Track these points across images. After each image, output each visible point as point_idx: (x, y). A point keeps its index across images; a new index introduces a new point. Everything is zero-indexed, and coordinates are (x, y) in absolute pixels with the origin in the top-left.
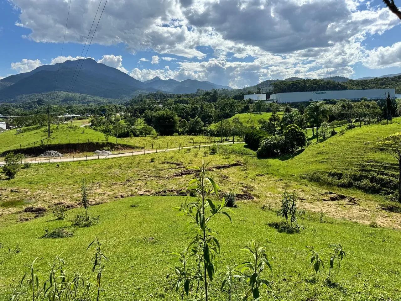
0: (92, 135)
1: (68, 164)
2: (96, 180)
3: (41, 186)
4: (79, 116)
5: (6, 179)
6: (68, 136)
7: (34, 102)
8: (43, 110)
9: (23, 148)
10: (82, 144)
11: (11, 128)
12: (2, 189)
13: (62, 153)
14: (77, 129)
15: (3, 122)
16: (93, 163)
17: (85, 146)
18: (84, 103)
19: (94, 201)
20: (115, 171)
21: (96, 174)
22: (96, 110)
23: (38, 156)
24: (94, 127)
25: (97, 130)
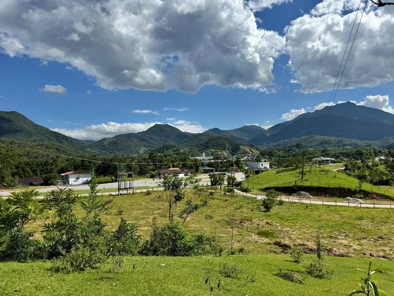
0: (343, 180)
1: (316, 207)
2: (343, 228)
3: (290, 224)
4: (333, 159)
5: (264, 211)
6: (319, 179)
7: (294, 146)
8: (300, 153)
9: (279, 186)
10: (333, 188)
11: (273, 168)
12: (260, 220)
13: (312, 195)
14: (329, 173)
15: (267, 163)
16: (342, 209)
18: (339, 146)
19: (338, 251)
20: (366, 224)
21: (343, 222)
22: (352, 154)
23: (291, 195)
24: (348, 171)
25: (350, 175)
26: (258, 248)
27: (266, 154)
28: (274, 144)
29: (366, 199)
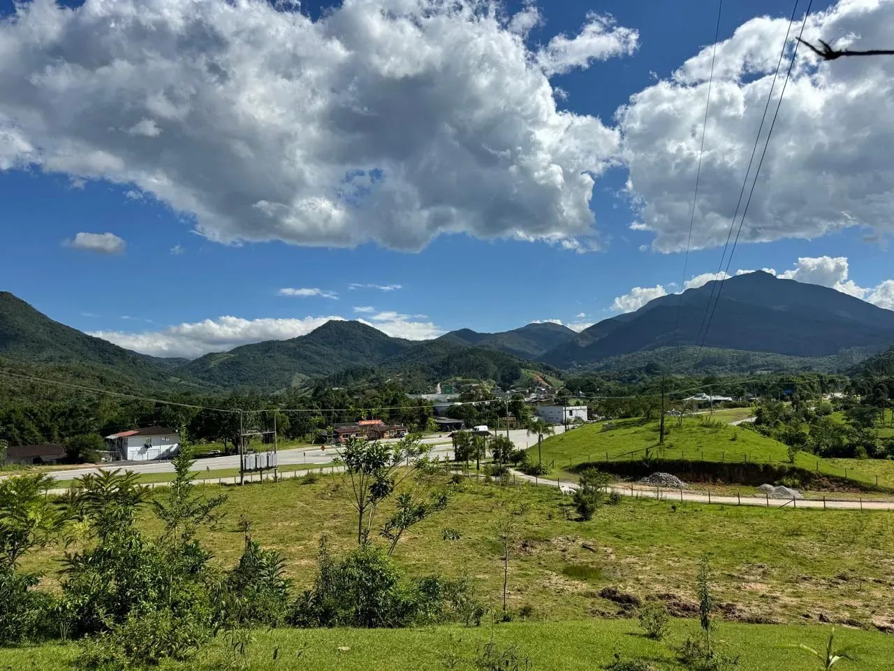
0: (754, 446)
1: (695, 507)
2: (756, 557)
3: (637, 547)
4: (730, 399)
5: (576, 520)
6: (702, 444)
7: (640, 369)
8: (655, 385)
9: (610, 461)
10: (731, 464)
11: (596, 418)
12: (568, 539)
13: (685, 481)
14: (722, 430)
15: (583, 407)
16: (753, 514)
17: (736, 470)
18: (743, 370)
19: (747, 609)
20: (808, 545)
21: (757, 543)
22: (770, 386)
23: (638, 480)
24: (763, 426)
25: (769, 435)
26: (565, 605)
27: (579, 387)
28: (597, 365)
29: (806, 489)
